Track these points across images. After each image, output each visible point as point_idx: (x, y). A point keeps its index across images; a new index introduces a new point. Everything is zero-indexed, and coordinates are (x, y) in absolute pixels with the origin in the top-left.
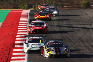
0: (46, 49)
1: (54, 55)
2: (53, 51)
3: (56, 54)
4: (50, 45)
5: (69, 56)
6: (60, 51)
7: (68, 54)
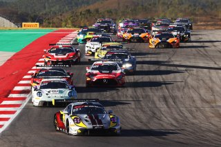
0: (73, 117)
1: (90, 129)
2: (86, 121)
3: (94, 127)
4: (77, 109)
5: (118, 132)
6: (100, 122)
7: (117, 128)
